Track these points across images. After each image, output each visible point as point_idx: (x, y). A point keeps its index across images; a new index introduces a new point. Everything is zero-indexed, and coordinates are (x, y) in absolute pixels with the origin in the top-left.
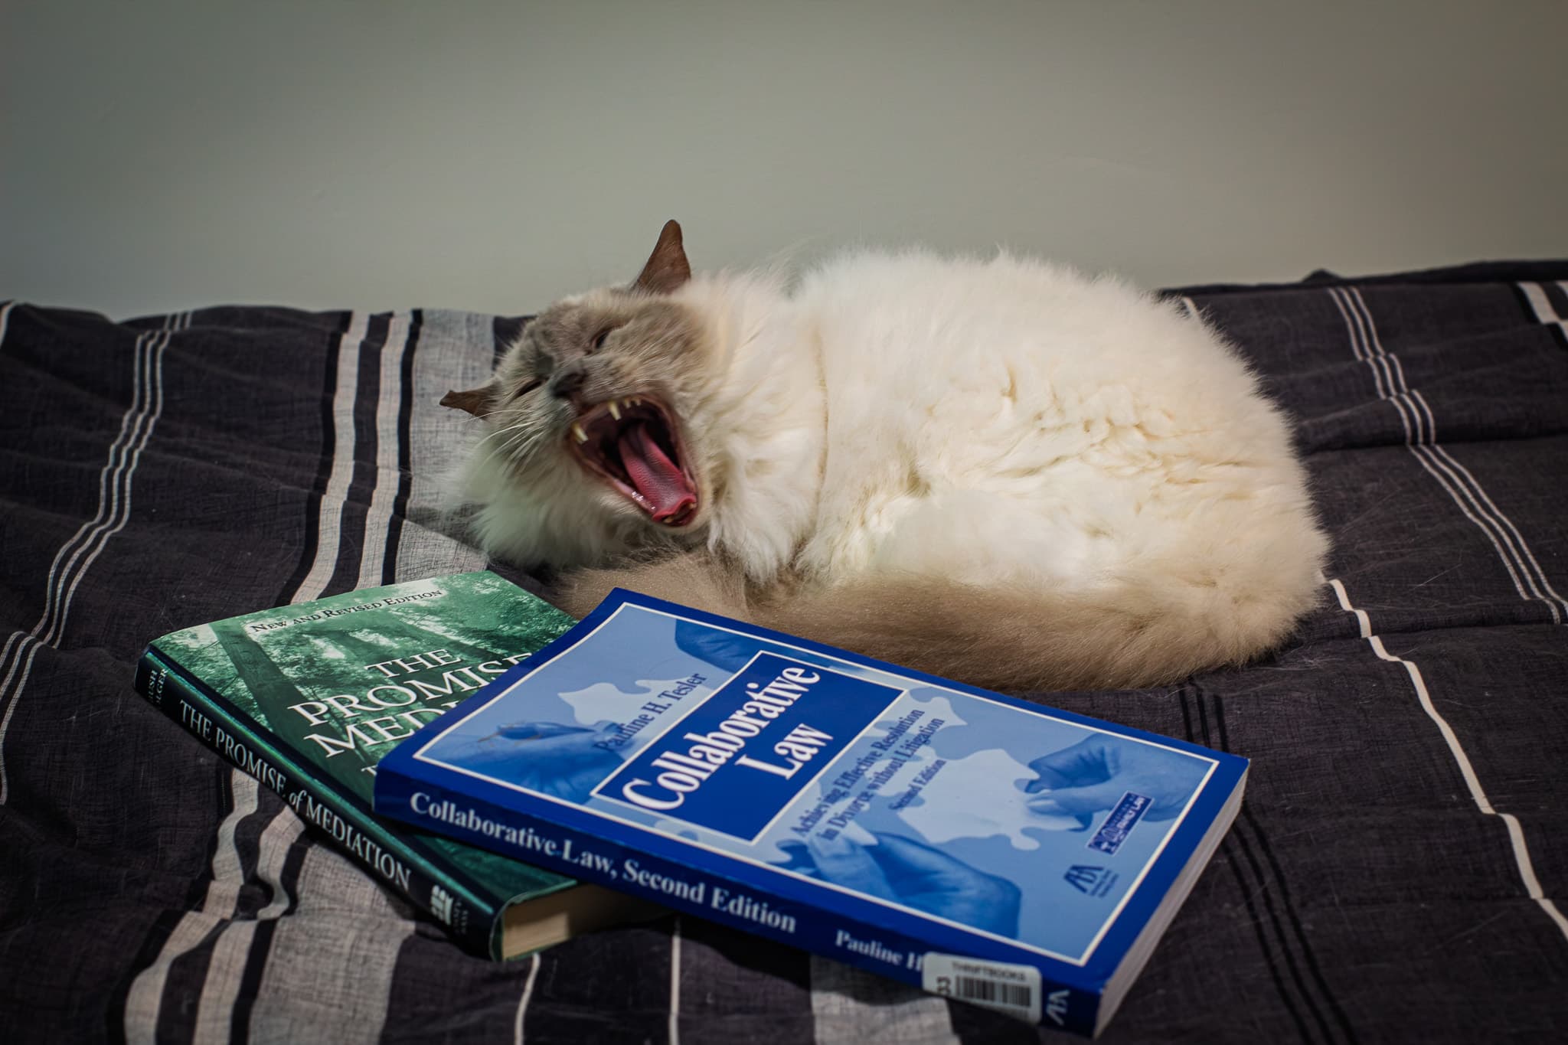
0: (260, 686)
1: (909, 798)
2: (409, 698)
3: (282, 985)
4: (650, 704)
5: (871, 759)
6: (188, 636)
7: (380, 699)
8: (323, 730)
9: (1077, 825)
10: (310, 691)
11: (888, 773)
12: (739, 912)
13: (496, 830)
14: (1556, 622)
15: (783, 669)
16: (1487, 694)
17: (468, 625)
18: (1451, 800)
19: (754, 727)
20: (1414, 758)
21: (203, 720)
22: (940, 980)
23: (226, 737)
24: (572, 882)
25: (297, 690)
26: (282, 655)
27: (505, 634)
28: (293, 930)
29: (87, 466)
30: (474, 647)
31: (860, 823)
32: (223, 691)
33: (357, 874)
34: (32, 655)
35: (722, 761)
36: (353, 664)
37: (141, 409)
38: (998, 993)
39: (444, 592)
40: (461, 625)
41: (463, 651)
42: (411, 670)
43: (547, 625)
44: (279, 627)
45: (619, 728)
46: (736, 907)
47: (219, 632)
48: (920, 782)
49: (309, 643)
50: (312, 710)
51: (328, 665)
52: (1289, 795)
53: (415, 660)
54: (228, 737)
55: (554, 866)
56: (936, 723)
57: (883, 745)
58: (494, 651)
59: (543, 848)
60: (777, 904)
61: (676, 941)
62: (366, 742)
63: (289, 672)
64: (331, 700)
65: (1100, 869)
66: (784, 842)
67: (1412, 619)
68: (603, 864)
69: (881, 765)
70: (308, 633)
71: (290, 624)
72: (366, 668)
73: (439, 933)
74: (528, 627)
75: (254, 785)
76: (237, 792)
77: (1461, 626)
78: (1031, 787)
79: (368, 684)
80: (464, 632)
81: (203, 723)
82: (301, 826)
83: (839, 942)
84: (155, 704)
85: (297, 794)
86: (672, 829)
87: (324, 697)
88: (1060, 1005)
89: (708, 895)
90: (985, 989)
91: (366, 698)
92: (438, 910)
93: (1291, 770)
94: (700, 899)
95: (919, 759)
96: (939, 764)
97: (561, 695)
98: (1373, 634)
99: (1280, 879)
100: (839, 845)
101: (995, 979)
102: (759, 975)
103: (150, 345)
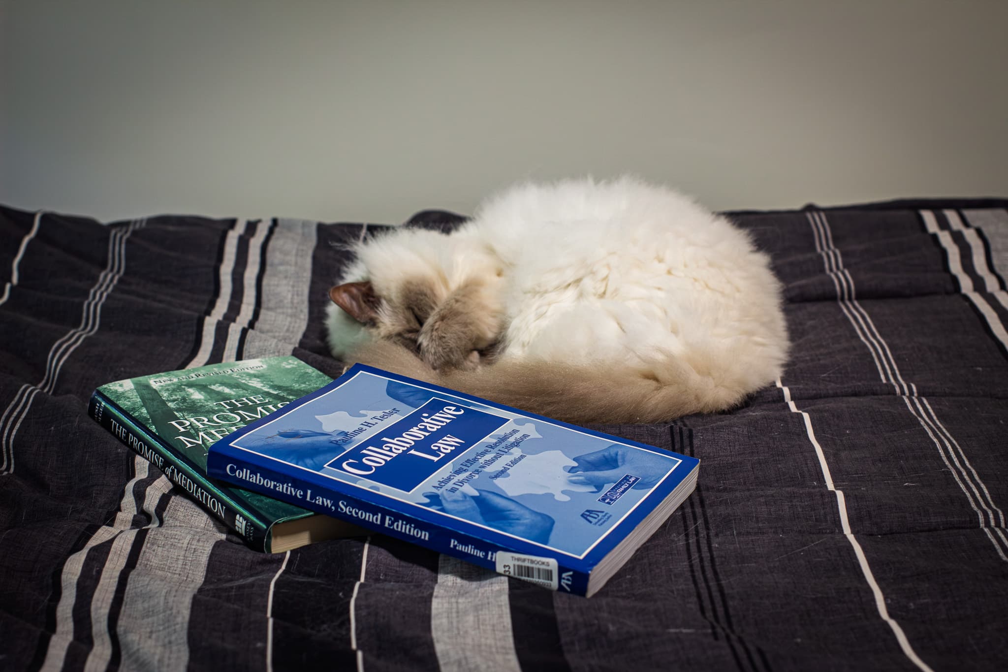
0: (154, 411)
1: (502, 473)
2: (236, 419)
3: (149, 563)
4: (366, 422)
5: (483, 454)
6: (118, 385)
7: (220, 420)
8: (186, 434)
9: (594, 490)
10: (182, 414)
11: (493, 460)
12: (399, 529)
13: (271, 484)
14: (898, 395)
15: (444, 407)
16: (848, 432)
17: (276, 383)
18: (813, 485)
19: (421, 435)
20: (797, 463)
21: (122, 430)
22: (505, 566)
23: (134, 438)
24: (312, 513)
25: (174, 414)
26: (168, 396)
27: (296, 388)
28: (157, 534)
29: (77, 300)
30: (277, 394)
31: (472, 486)
32: (133, 414)
33: (199, 510)
34: (33, 396)
35: (400, 452)
36: (207, 401)
37: (112, 270)
38: (536, 573)
39: (265, 366)
40: (272, 384)
41: (270, 397)
42: (240, 406)
43: (319, 384)
44: (169, 382)
45: (346, 434)
46: (397, 526)
47: (135, 384)
48: (509, 465)
49: (185, 390)
50: (181, 424)
51: (193, 402)
52: (725, 482)
53: (243, 400)
54: (135, 438)
55: (302, 504)
56: (525, 436)
57: (492, 447)
58: (288, 397)
59: (296, 494)
60: (420, 526)
61: (366, 546)
62: (209, 441)
63: (171, 405)
64: (192, 420)
65: (603, 512)
66: (426, 493)
67: (814, 392)
68: (328, 503)
69: (488, 457)
70: (185, 385)
71: (175, 380)
72: (215, 404)
73: (240, 541)
74: (309, 385)
75: (147, 463)
76: (137, 467)
77: (843, 396)
78: (572, 470)
79: (214, 412)
80: (274, 387)
81: (122, 431)
82: (171, 486)
83: (452, 546)
84: (98, 422)
85: (169, 468)
86: (366, 485)
87: (189, 418)
88: (568, 580)
89: (383, 520)
90: (529, 571)
91: (213, 419)
92: (238, 527)
93: (728, 469)
94: (379, 522)
95: (512, 454)
96: (522, 457)
97: (316, 416)
98: (792, 400)
99: (706, 522)
100: (457, 495)
101: (534, 565)
102: (411, 565)
103: (119, 236)
